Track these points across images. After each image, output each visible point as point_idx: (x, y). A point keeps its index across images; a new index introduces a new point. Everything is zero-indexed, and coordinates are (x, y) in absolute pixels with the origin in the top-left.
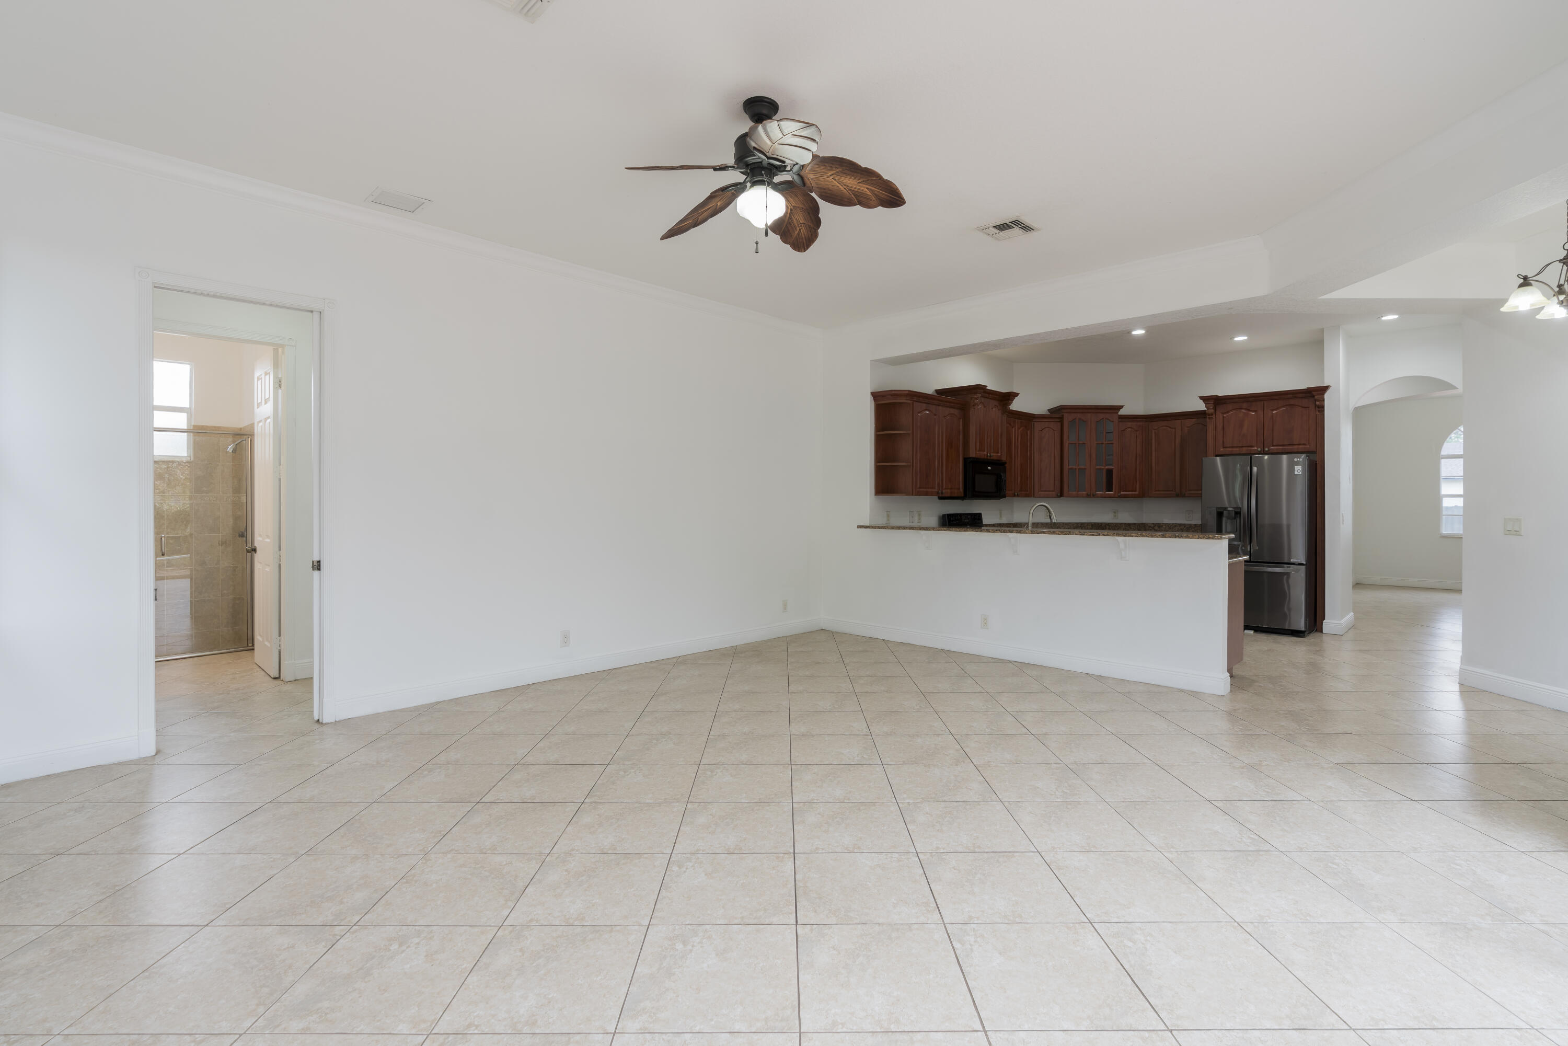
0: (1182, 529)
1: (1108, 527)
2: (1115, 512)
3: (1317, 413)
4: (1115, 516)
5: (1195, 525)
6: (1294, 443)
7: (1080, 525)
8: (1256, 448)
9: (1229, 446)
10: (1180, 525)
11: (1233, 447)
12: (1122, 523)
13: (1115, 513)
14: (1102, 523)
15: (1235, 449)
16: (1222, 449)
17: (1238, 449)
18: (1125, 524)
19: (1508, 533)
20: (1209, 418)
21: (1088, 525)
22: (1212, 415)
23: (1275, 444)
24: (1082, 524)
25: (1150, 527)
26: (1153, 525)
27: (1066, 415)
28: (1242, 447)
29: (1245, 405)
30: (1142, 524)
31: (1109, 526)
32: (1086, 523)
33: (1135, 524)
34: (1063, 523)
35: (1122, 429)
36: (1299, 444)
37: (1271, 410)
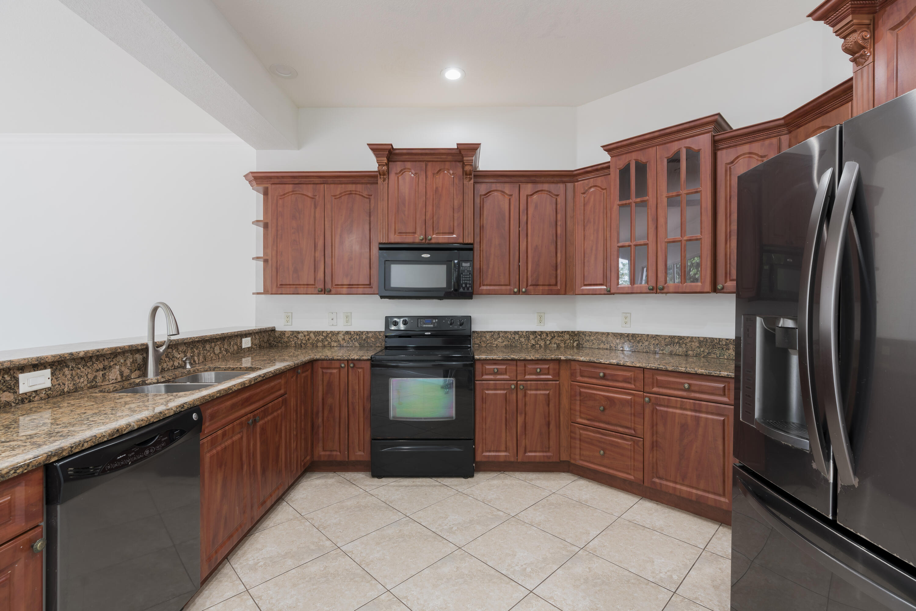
7: (676, 340)
24: (681, 338)
27: (613, 161)
32: (688, 337)
34: (648, 335)
35: (728, 162)
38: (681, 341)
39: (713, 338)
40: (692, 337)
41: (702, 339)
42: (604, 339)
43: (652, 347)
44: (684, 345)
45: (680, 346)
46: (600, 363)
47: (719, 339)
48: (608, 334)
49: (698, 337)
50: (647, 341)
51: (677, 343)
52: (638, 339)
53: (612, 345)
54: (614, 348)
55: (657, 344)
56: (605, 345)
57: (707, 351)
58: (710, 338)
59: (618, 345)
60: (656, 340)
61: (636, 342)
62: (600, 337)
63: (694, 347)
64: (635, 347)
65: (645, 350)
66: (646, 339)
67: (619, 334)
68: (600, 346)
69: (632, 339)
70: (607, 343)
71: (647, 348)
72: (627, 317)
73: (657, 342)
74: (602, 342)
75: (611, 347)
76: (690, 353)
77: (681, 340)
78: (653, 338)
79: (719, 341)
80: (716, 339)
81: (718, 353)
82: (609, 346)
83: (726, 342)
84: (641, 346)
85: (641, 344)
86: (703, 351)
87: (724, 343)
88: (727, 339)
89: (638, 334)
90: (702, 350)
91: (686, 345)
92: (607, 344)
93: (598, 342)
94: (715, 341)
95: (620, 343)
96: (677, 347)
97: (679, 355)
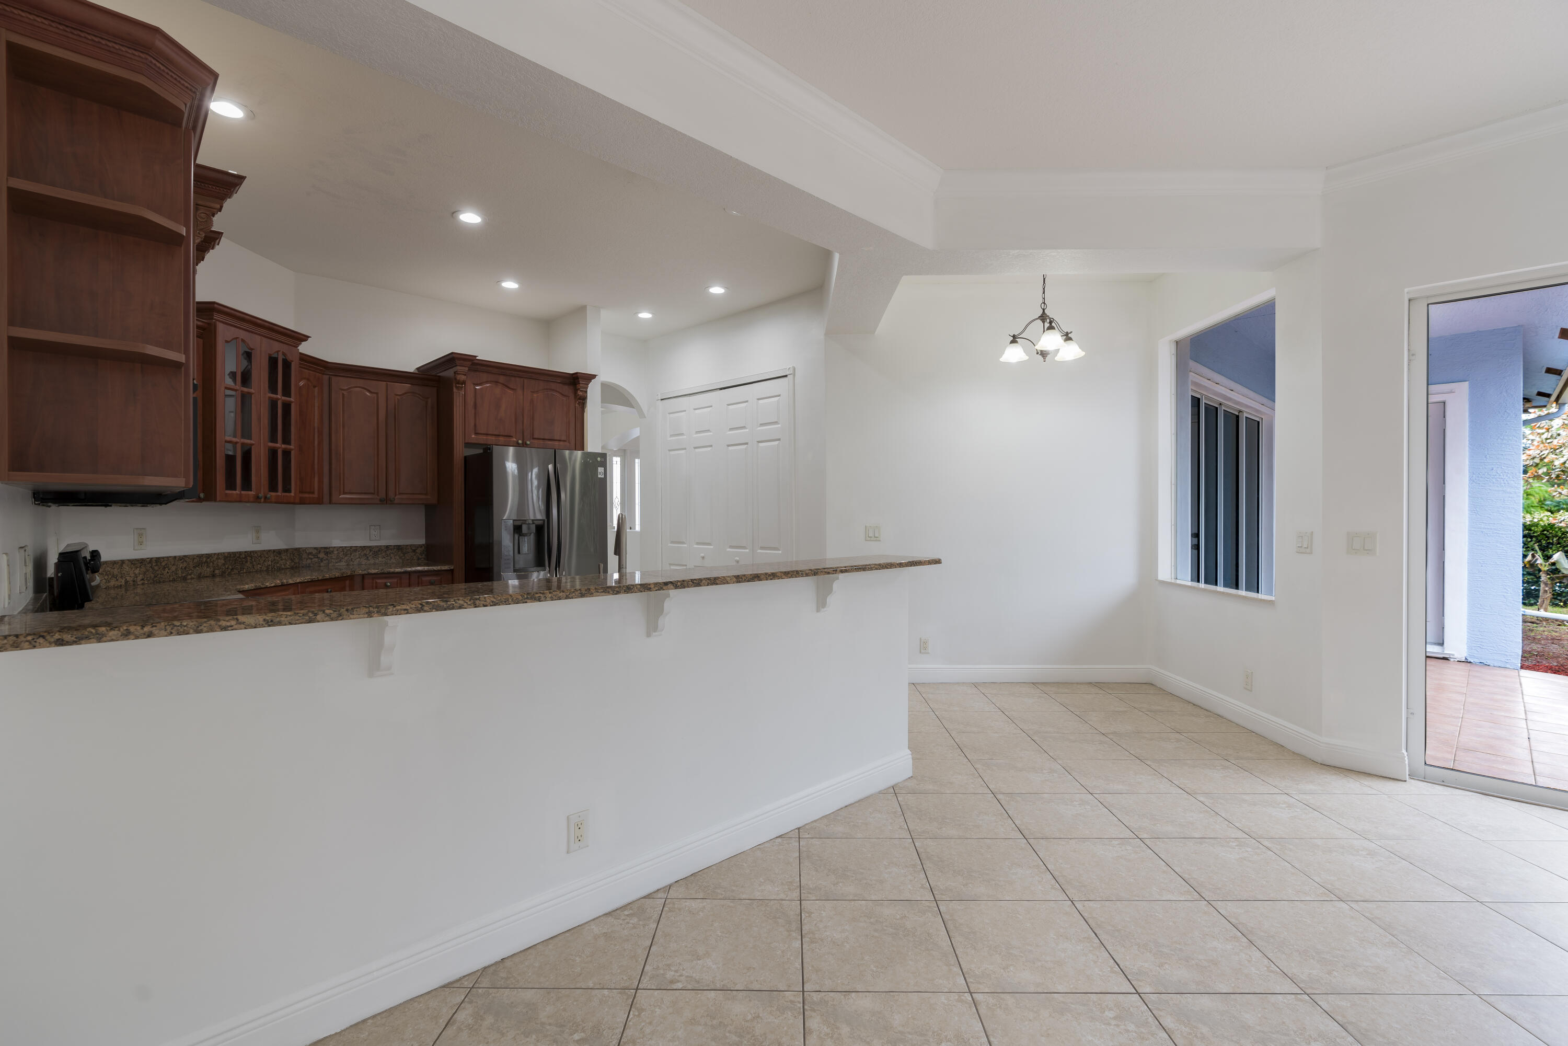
0: (365, 555)
1: (249, 558)
2: (258, 530)
3: (577, 405)
4: (258, 538)
5: (387, 547)
6: (555, 438)
7: (204, 560)
8: (515, 440)
9: (482, 432)
10: (363, 548)
11: (487, 434)
12: (270, 551)
13: (257, 532)
14: (240, 553)
15: (490, 438)
16: (473, 436)
17: (493, 438)
18: (274, 551)
19: (868, 538)
20: (457, 388)
21: (217, 559)
22: (462, 384)
23: (536, 436)
24: (209, 556)
25: (311, 553)
26: (314, 552)
27: (221, 327)
28: (499, 435)
29: (502, 379)
30: (298, 550)
31: (251, 557)
32: (215, 554)
33: (287, 550)
34: (175, 557)
36: (560, 441)
37: (531, 392)
38: (209, 560)
39: (235, 553)
40: (219, 554)
41: (226, 555)
42: (116, 571)
43: (180, 572)
44: (211, 564)
45: (208, 567)
46: (266, 587)
47: (240, 552)
48: (123, 562)
49: (224, 553)
50: (174, 565)
51: (205, 563)
52: (163, 564)
53: (128, 578)
54: (132, 583)
55: (185, 568)
56: (117, 580)
57: (230, 567)
58: (232, 552)
59: (137, 578)
60: (185, 563)
61: (161, 568)
62: (109, 569)
63: (220, 564)
64: (159, 576)
65: (171, 578)
66: (173, 563)
67: (137, 560)
68: (108, 584)
69: (157, 565)
70: (122, 577)
71: (174, 574)
72: (141, 535)
73: (185, 564)
74: (113, 576)
75: (126, 582)
76: (217, 572)
77: (208, 558)
78: (181, 560)
79: (240, 555)
80: (238, 552)
81: (239, 567)
82: (123, 581)
83: (245, 555)
84: (168, 573)
85: (167, 570)
86: (228, 568)
87: (244, 556)
88: (246, 552)
89: (163, 558)
90: (227, 566)
91: (213, 563)
92: (120, 580)
93: (106, 577)
94: (237, 555)
95: (139, 574)
96: (205, 568)
97: (206, 577)
